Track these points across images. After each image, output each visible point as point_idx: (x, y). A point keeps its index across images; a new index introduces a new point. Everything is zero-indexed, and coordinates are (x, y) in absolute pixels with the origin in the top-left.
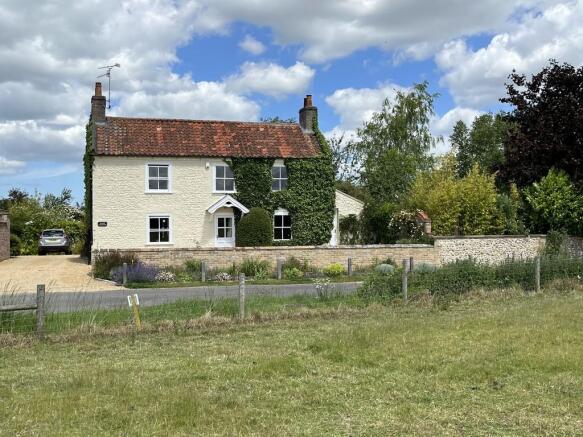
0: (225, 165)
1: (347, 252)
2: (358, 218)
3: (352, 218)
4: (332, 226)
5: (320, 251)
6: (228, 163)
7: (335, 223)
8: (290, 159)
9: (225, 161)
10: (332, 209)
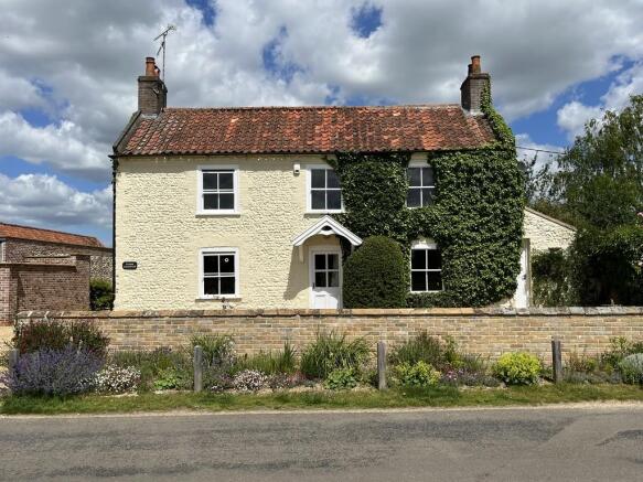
0: (326, 167)
1: (548, 322)
2: (565, 255)
3: (554, 255)
4: (518, 267)
5: (487, 320)
6: (331, 163)
7: (524, 262)
8: (439, 153)
9: (325, 159)
10: (516, 237)
